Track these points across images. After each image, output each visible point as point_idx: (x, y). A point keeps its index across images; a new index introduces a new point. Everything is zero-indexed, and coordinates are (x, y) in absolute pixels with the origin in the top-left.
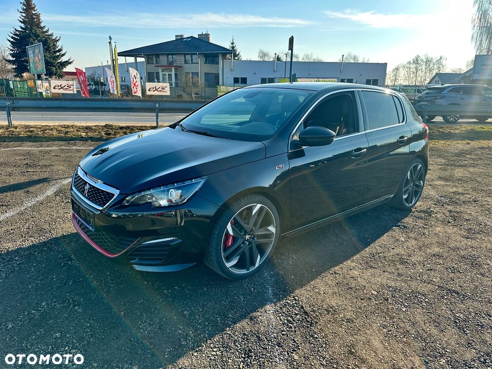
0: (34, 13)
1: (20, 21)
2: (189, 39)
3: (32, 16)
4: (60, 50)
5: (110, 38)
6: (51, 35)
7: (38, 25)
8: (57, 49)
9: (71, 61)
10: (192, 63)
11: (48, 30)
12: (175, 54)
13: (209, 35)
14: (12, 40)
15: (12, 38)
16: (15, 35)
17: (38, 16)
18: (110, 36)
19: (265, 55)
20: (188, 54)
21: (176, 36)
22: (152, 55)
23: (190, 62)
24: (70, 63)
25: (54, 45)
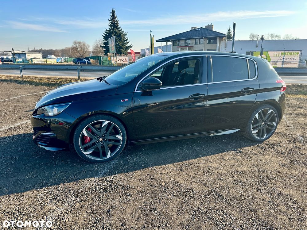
0: (116, 20)
1: (109, 25)
2: (200, 29)
3: (114, 22)
4: (127, 40)
5: (151, 32)
6: (123, 32)
7: (117, 27)
8: (126, 39)
9: (132, 46)
10: (200, 44)
11: (121, 29)
12: (190, 39)
13: (212, 25)
14: (104, 36)
15: (105, 34)
16: (106, 33)
17: (117, 22)
18: (151, 31)
19: (254, 36)
20: (197, 39)
21: (192, 28)
22: (176, 40)
23: (198, 43)
24: (131, 47)
25: (124, 37)
